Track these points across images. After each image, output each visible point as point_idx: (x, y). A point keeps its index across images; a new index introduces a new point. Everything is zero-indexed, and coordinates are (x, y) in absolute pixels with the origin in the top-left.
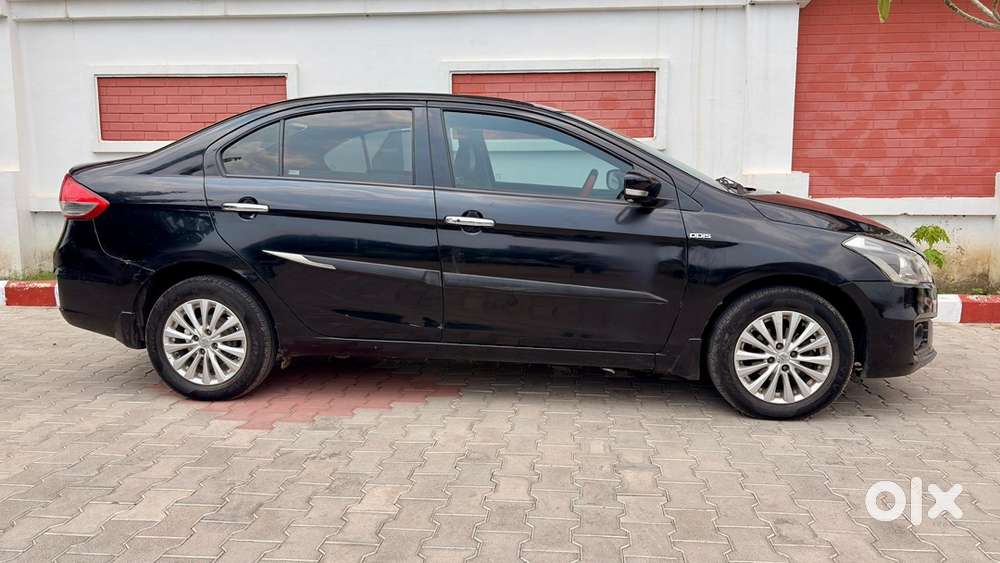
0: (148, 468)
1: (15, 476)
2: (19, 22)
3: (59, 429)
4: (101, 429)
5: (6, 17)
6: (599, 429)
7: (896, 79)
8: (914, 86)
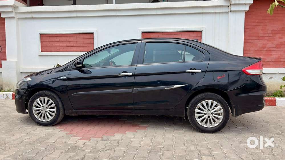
0: (52, 153)
1: (11, 155)
2: (18, 19)
3: (25, 140)
4: (38, 140)
5: (15, 17)
6: (192, 142)
7: (274, 33)
8: (280, 35)
